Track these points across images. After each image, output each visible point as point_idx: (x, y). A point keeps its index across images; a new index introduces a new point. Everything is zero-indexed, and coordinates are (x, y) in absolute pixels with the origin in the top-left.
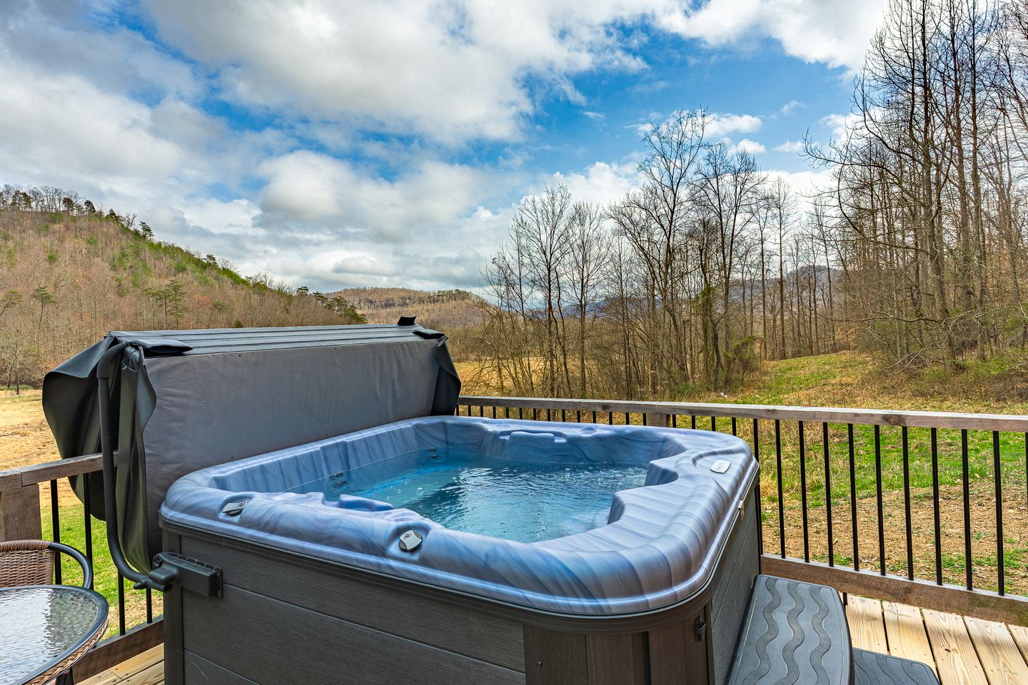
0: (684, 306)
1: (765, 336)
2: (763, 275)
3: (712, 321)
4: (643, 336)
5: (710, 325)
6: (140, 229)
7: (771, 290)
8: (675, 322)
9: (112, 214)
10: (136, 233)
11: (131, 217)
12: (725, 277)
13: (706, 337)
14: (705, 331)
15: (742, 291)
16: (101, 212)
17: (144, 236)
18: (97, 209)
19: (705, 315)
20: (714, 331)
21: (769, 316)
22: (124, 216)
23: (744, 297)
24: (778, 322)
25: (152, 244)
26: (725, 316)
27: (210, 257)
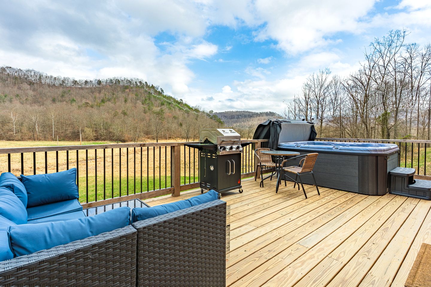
0: (372, 121)
1: (418, 136)
2: (419, 106)
3: (387, 128)
4: (350, 133)
5: (386, 130)
6: (160, 91)
7: (423, 114)
8: (367, 128)
9: (152, 86)
10: (159, 92)
11: (158, 87)
12: (396, 108)
13: (383, 135)
14: (383, 132)
15: (405, 114)
16: (149, 85)
17: (161, 93)
18: (148, 84)
19: (383, 125)
20: (388, 132)
21: (421, 126)
22: (156, 86)
23: (406, 117)
24: (426, 130)
25: (164, 96)
26: (395, 126)
27: (181, 100)
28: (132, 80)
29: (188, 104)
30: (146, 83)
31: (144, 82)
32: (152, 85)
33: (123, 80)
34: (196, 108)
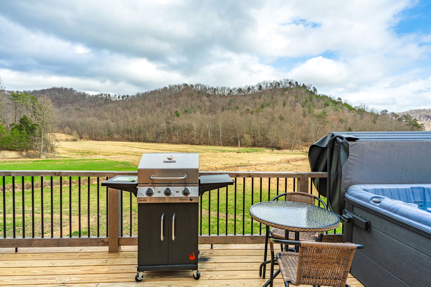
6: (313, 90)
11: (310, 86)
17: (314, 93)
18: (299, 84)
22: (307, 85)
25: (317, 96)
27: (339, 99)
28: (281, 82)
29: (348, 103)
30: (296, 83)
31: (294, 83)
32: (303, 84)
33: (272, 83)
34: (361, 108)
